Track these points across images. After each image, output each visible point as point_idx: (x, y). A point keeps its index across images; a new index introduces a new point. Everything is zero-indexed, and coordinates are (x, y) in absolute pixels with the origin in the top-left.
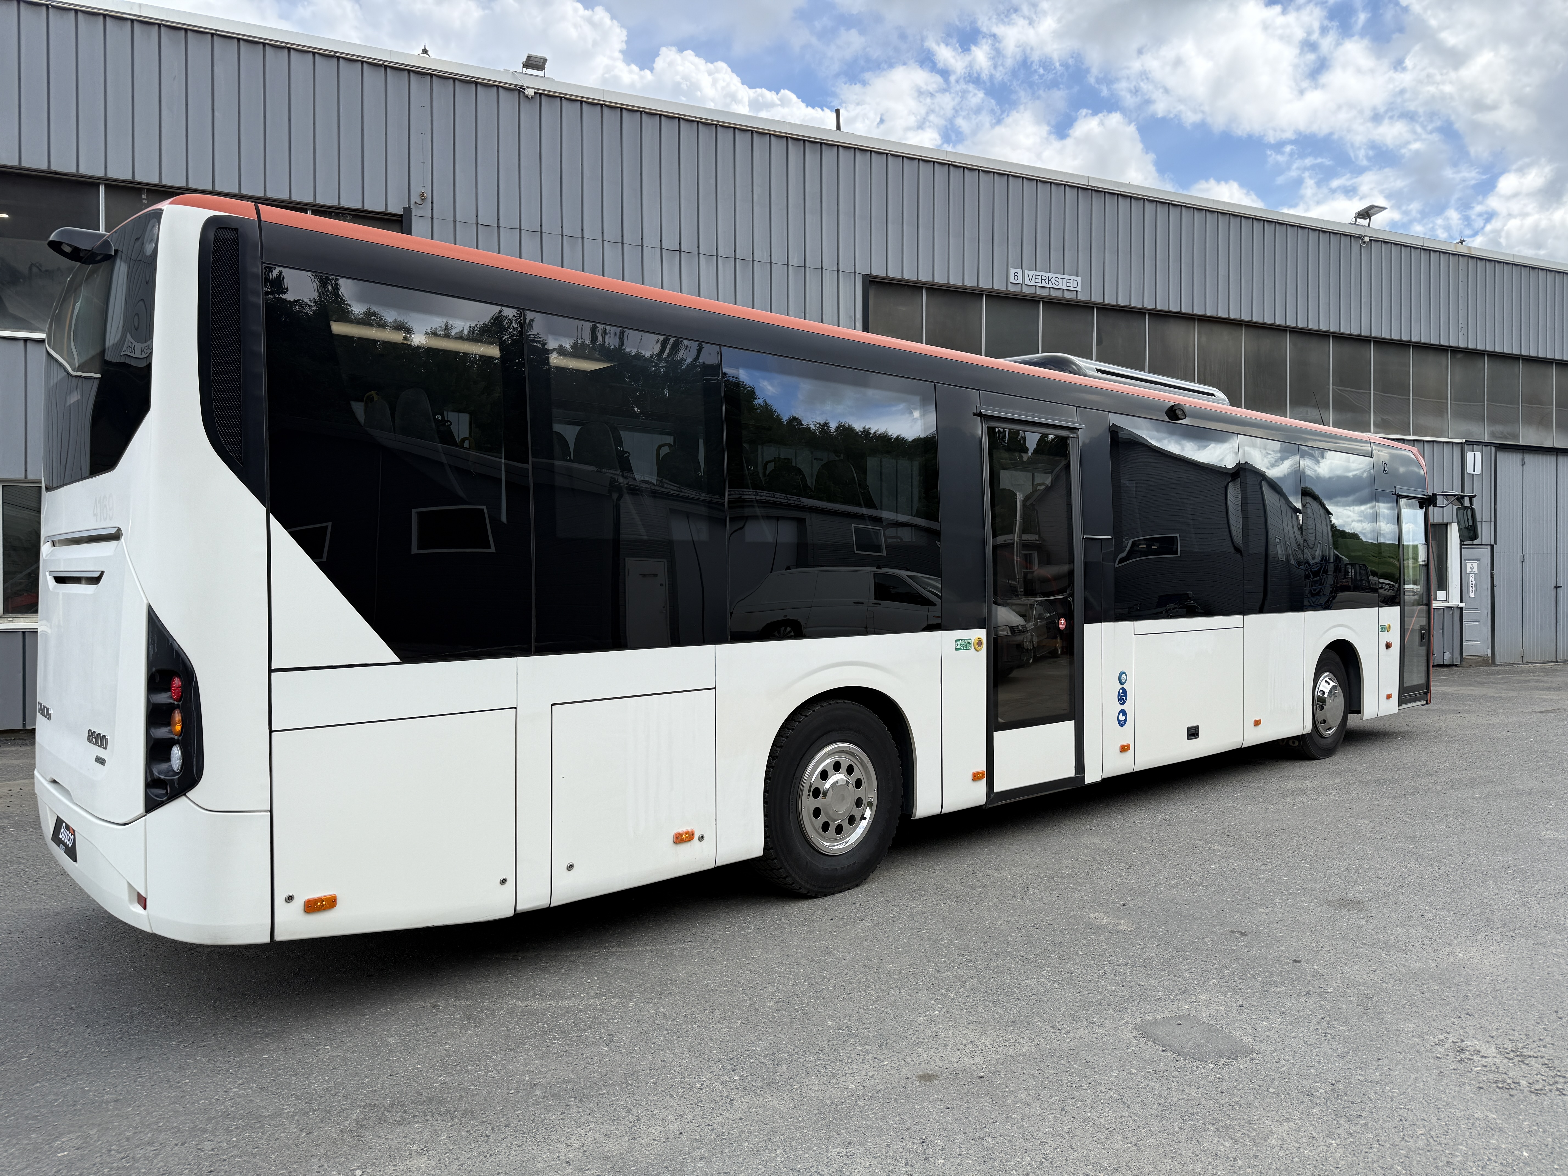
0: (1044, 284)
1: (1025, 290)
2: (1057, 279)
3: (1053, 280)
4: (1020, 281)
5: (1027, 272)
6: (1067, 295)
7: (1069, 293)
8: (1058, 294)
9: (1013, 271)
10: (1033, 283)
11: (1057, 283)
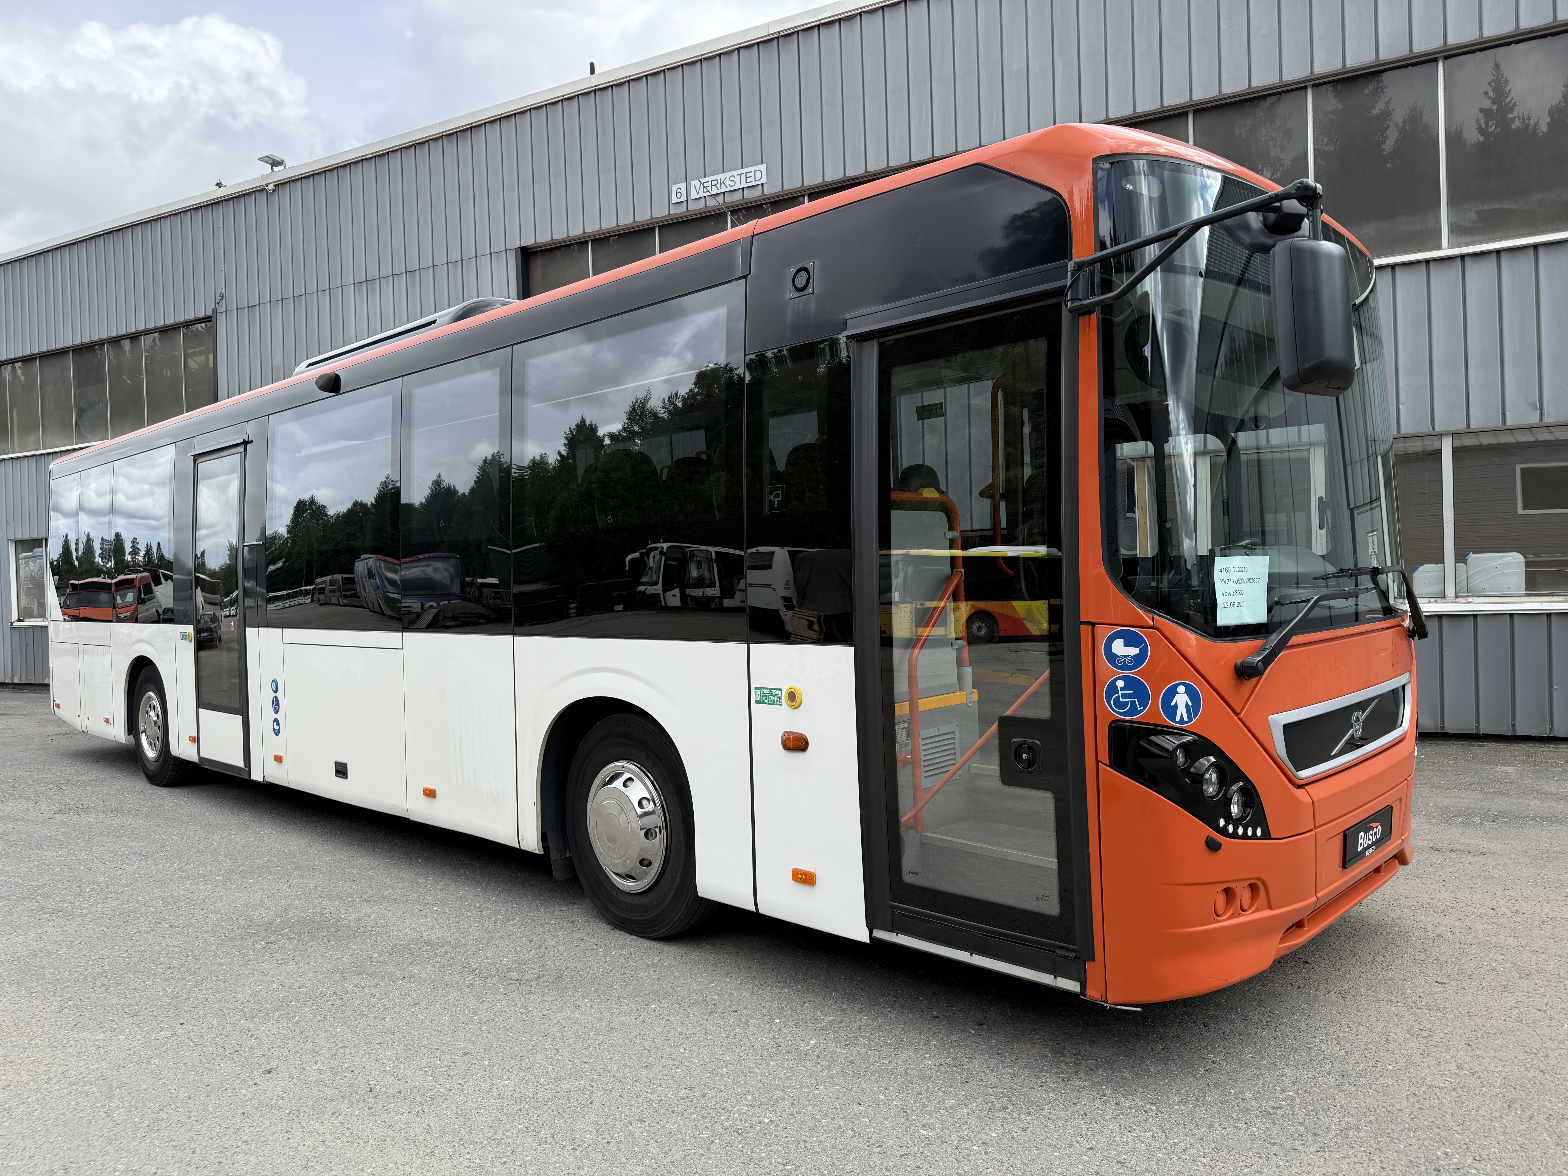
0: (715, 191)
1: (693, 207)
2: (732, 178)
3: (727, 182)
4: (684, 198)
5: (693, 183)
6: (749, 195)
7: (751, 190)
8: (738, 196)
9: (674, 188)
10: (701, 195)
11: (732, 184)
